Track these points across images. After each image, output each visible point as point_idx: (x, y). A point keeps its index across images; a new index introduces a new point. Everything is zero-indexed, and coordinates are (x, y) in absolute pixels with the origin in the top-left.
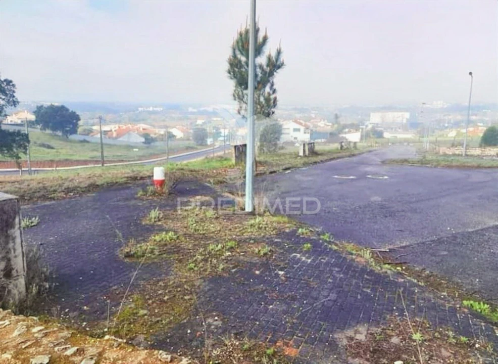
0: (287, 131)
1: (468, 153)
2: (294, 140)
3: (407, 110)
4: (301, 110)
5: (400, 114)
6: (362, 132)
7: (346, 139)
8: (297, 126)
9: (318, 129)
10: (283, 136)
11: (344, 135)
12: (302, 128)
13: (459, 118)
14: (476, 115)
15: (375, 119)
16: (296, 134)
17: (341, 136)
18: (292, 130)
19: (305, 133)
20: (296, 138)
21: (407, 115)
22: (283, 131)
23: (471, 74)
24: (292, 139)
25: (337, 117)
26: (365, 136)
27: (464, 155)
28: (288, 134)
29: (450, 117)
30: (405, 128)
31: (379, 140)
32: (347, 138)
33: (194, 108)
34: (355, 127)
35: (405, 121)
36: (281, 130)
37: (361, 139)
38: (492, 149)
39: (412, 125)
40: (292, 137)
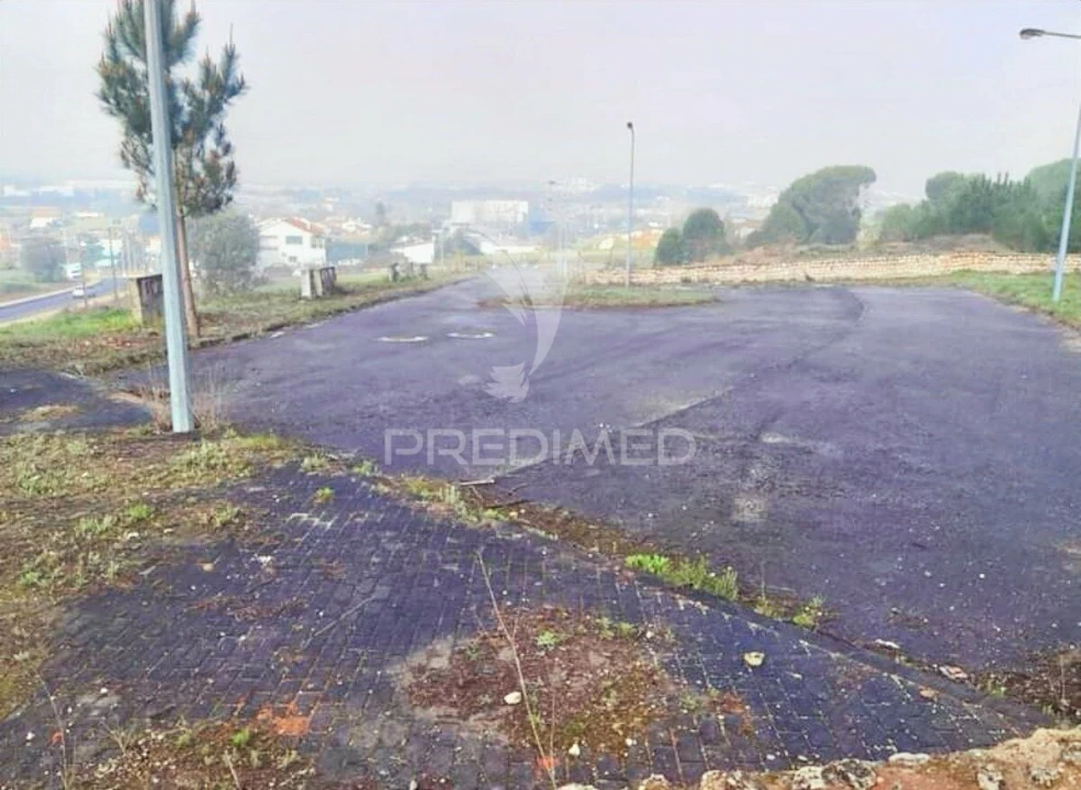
0: (272, 243)
1: (635, 280)
2: (290, 264)
3: (523, 196)
4: (302, 196)
5: (510, 204)
6: (437, 242)
7: (406, 259)
8: (297, 232)
9: (343, 238)
10: (263, 255)
11: (399, 250)
12: (307, 237)
13: (618, 212)
14: (645, 207)
15: (462, 213)
16: (292, 250)
17: (393, 250)
18: (282, 239)
19: (314, 246)
20: (293, 259)
21: (524, 207)
22: (263, 243)
23: (630, 125)
24: (286, 261)
25: (381, 210)
26: (445, 250)
27: (627, 283)
28: (276, 249)
29: (602, 211)
30: (520, 232)
31: (473, 259)
32: (407, 255)
33: (19, 186)
34: (422, 232)
35: (520, 218)
36: (258, 240)
37: (437, 256)
38: (673, 272)
39: (536, 227)
40: (284, 255)
